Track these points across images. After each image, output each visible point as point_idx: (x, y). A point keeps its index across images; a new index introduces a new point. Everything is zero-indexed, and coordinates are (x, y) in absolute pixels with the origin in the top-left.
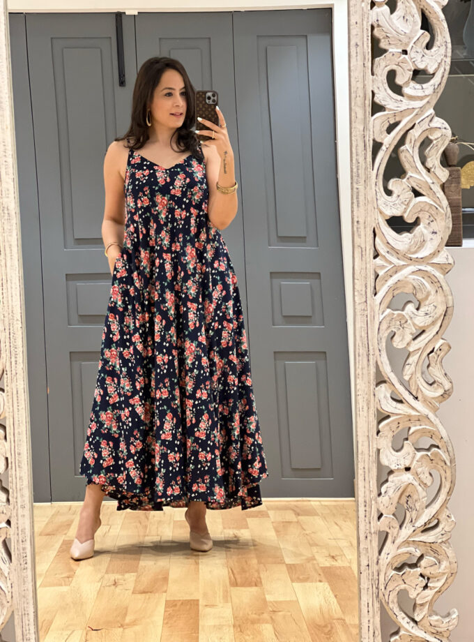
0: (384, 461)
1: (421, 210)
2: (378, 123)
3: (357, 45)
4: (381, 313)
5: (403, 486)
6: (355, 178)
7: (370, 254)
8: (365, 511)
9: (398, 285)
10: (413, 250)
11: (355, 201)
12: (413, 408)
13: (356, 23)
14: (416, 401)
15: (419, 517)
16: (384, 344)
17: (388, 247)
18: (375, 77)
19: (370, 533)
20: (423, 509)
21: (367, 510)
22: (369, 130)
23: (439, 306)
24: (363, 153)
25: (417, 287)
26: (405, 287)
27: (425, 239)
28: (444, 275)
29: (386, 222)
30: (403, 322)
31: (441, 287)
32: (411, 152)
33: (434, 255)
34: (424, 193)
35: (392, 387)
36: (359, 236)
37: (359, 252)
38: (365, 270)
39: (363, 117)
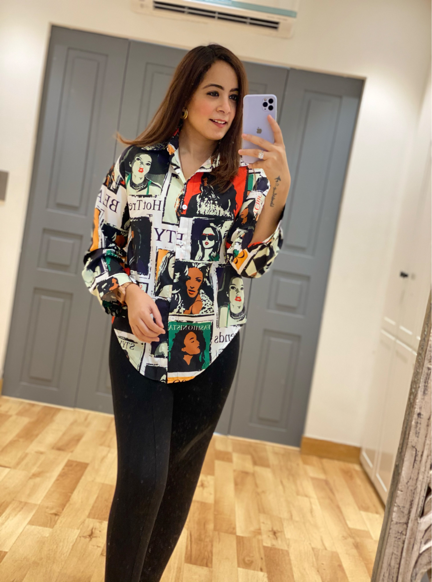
36: (416, 433)
37: (412, 455)
38: (414, 482)
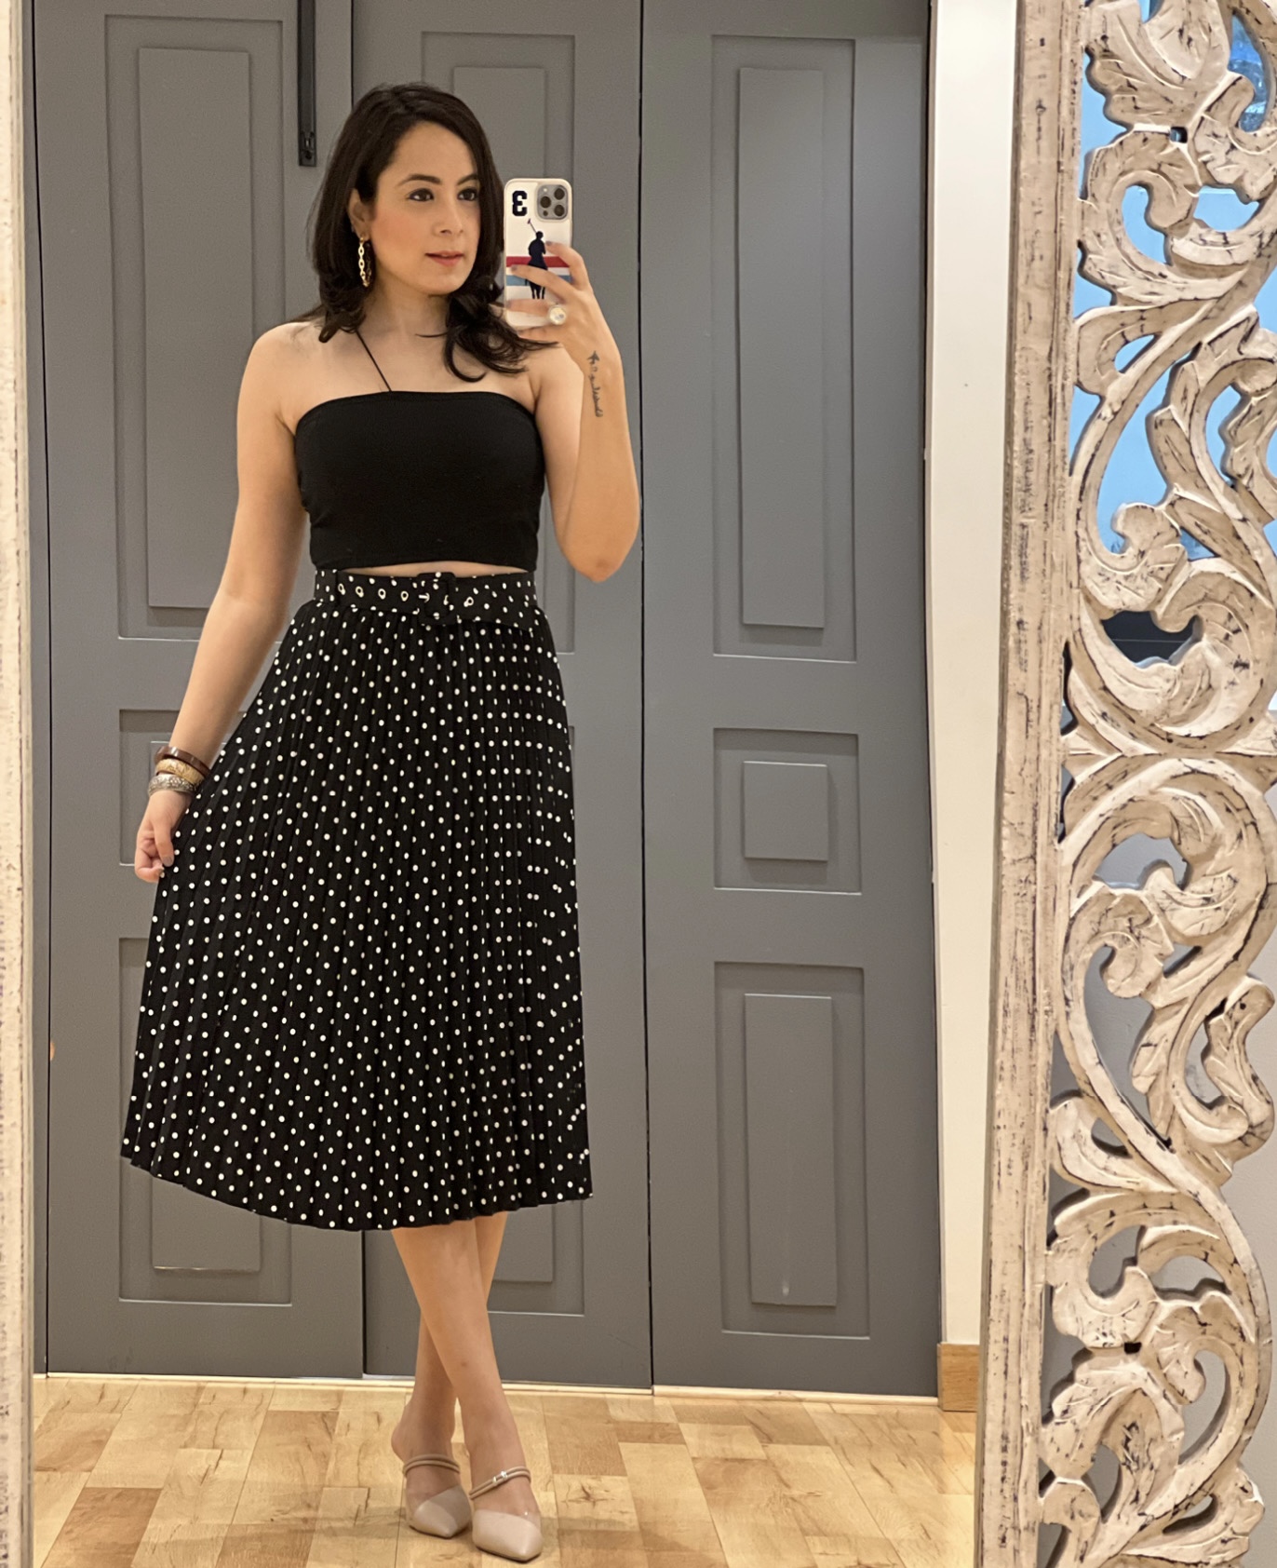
0: (1066, 1322)
1: (1206, 598)
2: (1091, 337)
3: (1040, 106)
4: (1073, 889)
5: (1117, 1395)
6: (1017, 496)
7: (1050, 720)
8: (1004, 1463)
9: (1131, 812)
10: (1175, 713)
11: (1015, 562)
12: (1156, 1172)
13: (1042, 42)
14: (1167, 1152)
15: (1159, 1488)
16: (1080, 983)
17: (1105, 701)
18: (1088, 202)
19: (1015, 1528)
20: (1171, 1464)
21: (1010, 1460)
22: (1066, 359)
23: (1244, 881)
24: (1045, 422)
25: (1184, 821)
26: (1148, 819)
27: (1214, 684)
28: (1264, 791)
29: (1101, 628)
30: (1138, 920)
31: (1254, 824)
32: (1184, 427)
33: (1236, 729)
34: (1217, 549)
35: (1097, 1106)
36: (1021, 664)
37: (1020, 713)
38: (1034, 766)
39: (1049, 319)
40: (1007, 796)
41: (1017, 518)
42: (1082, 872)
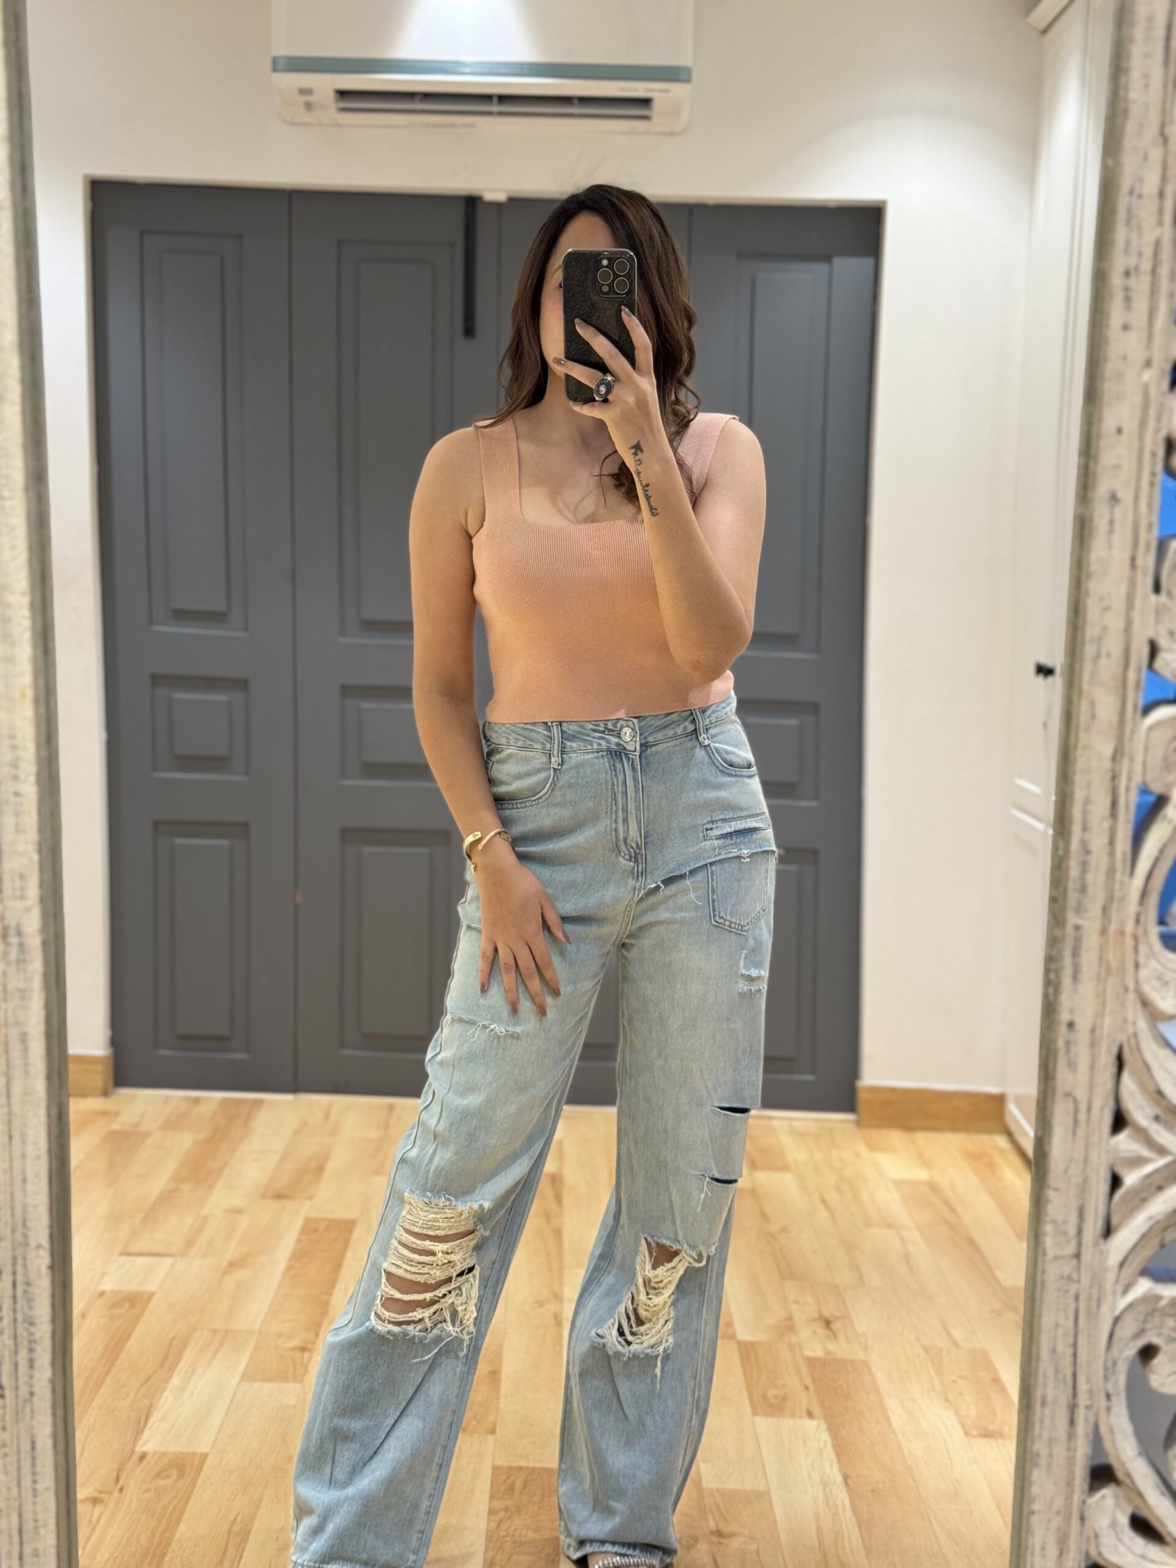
2: (1161, 737)
3: (1114, 499)
4: (1120, 1289)
6: (1073, 898)
7: (1099, 1120)
11: (1067, 962)
13: (1119, 431)
16: (1122, 1379)
17: (1158, 1104)
18: (1163, 598)
22: (1132, 760)
24: (1106, 824)
35: (1135, 1496)
36: (1070, 1064)
37: (1068, 1114)
38: (1082, 1165)
39: (1115, 718)
40: (1051, 1194)
41: (1072, 919)
42: (1128, 1270)
